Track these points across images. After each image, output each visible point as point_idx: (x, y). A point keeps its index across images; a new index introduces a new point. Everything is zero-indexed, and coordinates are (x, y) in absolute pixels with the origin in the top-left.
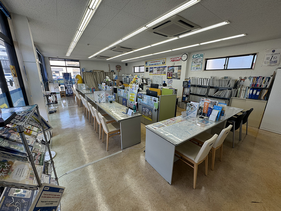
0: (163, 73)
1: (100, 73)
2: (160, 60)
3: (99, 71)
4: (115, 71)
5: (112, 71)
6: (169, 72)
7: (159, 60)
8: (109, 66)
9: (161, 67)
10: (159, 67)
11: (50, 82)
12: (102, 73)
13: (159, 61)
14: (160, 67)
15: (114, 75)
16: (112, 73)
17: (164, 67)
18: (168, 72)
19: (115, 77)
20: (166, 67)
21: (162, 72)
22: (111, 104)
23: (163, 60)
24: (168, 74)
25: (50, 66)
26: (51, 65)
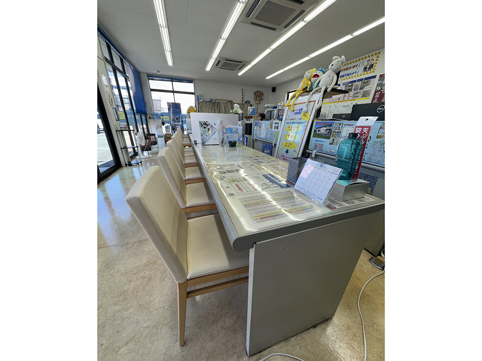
0: (361, 96)
1: (225, 105)
2: (358, 63)
3: (225, 100)
4: (252, 102)
5: (247, 101)
6: (378, 91)
7: (355, 64)
8: (242, 93)
9: (359, 80)
10: (351, 82)
11: (150, 118)
12: (229, 103)
13: (354, 67)
14: (355, 81)
15: (249, 107)
16: (246, 105)
17: (366, 79)
18: (376, 92)
19: (251, 111)
20: (375, 77)
21: (358, 93)
22: (231, 148)
23: (368, 59)
24: (377, 96)
25: (149, 90)
26: (151, 88)
